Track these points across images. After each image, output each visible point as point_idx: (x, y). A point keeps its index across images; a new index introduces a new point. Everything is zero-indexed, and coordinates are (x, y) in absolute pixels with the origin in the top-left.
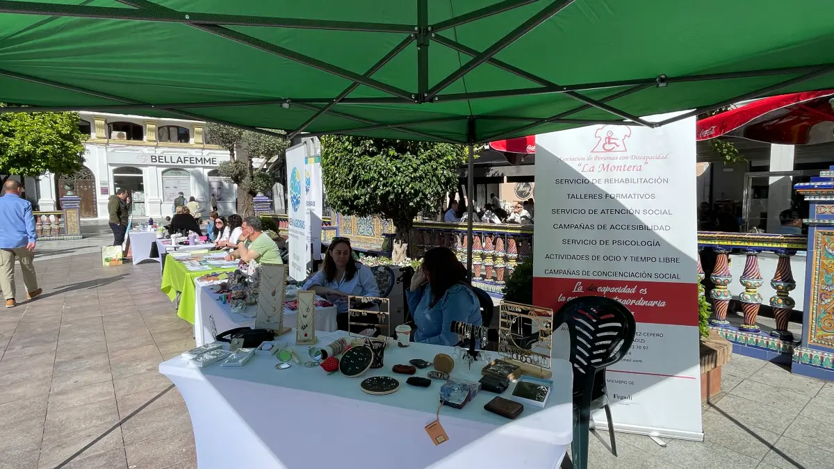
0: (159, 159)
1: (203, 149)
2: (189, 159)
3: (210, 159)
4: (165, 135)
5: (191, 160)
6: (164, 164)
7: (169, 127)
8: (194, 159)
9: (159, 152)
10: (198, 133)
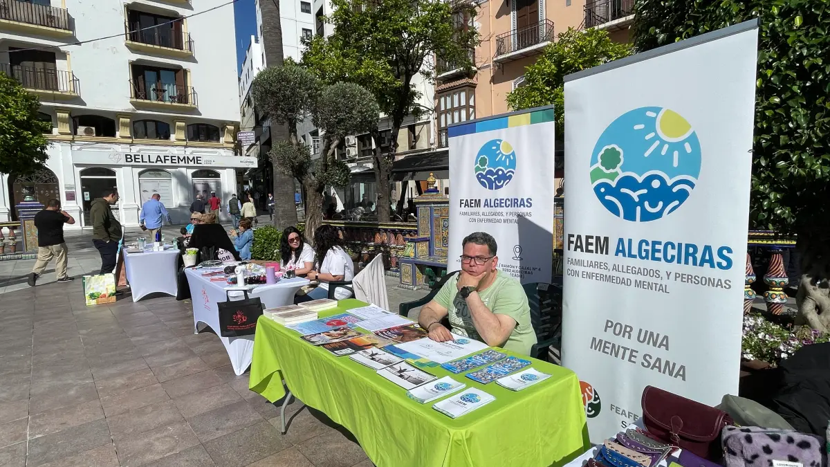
0: (135, 158)
1: (186, 146)
2: (169, 158)
3: (194, 158)
4: (141, 130)
5: (172, 160)
6: (141, 164)
7: (145, 122)
8: (176, 158)
9: (135, 150)
10: (180, 128)
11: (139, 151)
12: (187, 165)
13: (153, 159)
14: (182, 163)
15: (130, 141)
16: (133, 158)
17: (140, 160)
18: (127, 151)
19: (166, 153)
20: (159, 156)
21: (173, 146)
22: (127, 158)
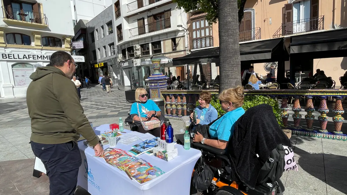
0: (9, 56)
1: (42, 50)
2: (32, 56)
3: (47, 56)
4: (12, 39)
5: (33, 57)
6: (13, 59)
7: (14, 34)
8: (36, 56)
9: (8, 51)
10: (37, 38)
11: (12, 51)
12: (43, 60)
13: (21, 56)
14: (40, 59)
15: (5, 45)
16: (7, 56)
17: (12, 57)
18: (3, 52)
19: (30, 53)
20: (25, 55)
21: (33, 49)
22: (3, 56)
